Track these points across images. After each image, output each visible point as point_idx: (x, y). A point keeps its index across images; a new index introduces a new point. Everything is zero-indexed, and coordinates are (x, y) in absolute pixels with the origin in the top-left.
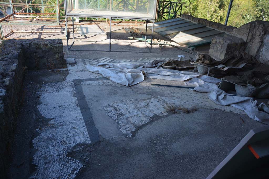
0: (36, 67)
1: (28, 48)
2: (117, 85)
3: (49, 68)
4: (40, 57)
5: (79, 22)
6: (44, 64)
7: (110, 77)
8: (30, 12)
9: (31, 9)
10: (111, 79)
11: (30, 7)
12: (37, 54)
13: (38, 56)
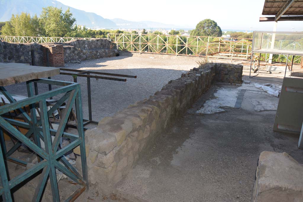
0: (221, 80)
1: (219, 67)
2: (270, 96)
3: (229, 82)
4: (225, 74)
5: (272, 63)
6: (227, 79)
7: (268, 91)
8: (232, 52)
9: (233, 50)
10: (268, 92)
11: (232, 49)
12: (224, 72)
13: (224, 73)
